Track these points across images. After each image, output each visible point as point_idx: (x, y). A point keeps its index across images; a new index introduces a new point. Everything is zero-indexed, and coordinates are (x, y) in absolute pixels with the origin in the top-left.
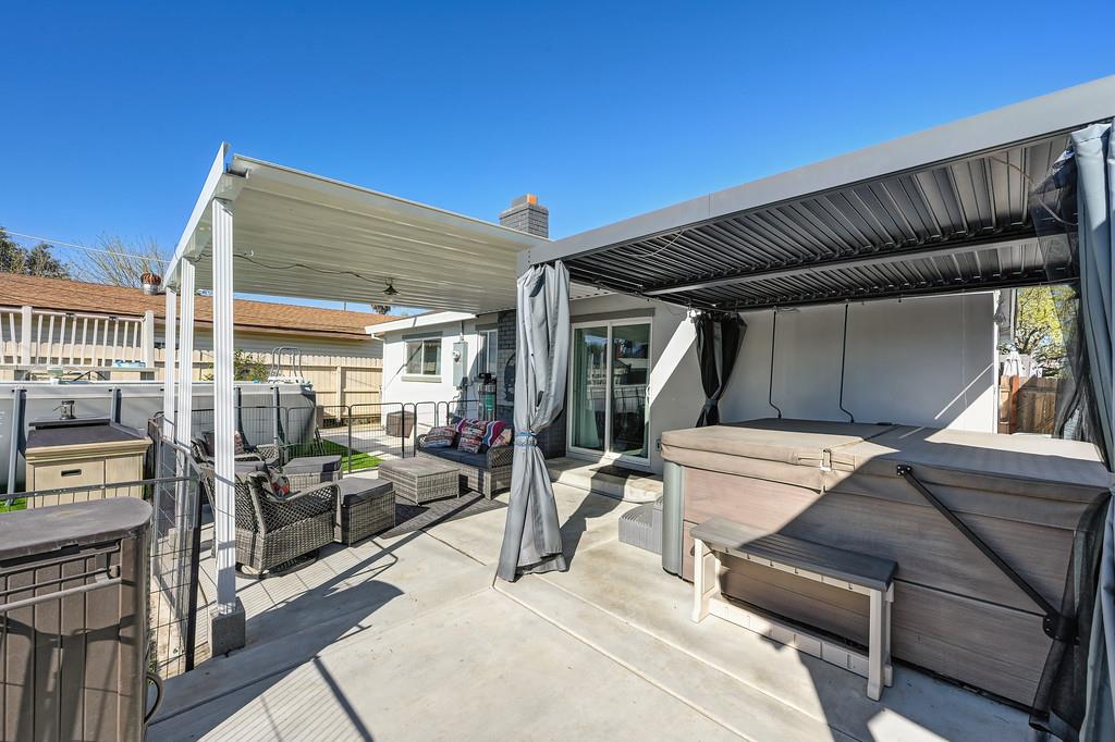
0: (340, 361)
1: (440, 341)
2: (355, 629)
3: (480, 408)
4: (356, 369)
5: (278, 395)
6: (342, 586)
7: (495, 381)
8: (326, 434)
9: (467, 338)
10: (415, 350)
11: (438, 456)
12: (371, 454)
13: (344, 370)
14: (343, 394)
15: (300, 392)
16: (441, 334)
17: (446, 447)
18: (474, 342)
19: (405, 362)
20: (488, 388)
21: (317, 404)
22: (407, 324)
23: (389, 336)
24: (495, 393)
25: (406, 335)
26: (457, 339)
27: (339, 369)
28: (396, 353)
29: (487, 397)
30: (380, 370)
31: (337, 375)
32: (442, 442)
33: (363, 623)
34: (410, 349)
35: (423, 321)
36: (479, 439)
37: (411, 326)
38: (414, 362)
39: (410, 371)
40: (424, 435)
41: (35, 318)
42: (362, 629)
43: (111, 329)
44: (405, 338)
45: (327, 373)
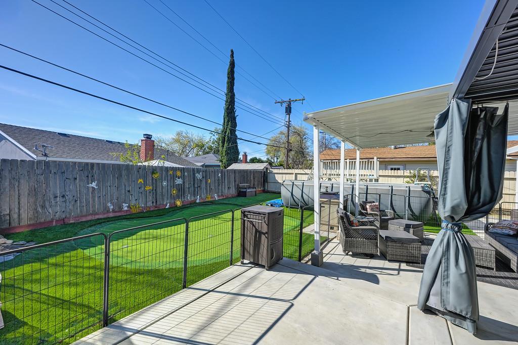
2: (336, 278)
5: (410, 190)
6: (363, 270)
12: (474, 231)
15: (421, 190)
17: (509, 235)
30: (514, 179)
32: (506, 231)
33: (340, 279)
40: (494, 224)
41: (350, 162)
42: (337, 279)
43: (368, 164)
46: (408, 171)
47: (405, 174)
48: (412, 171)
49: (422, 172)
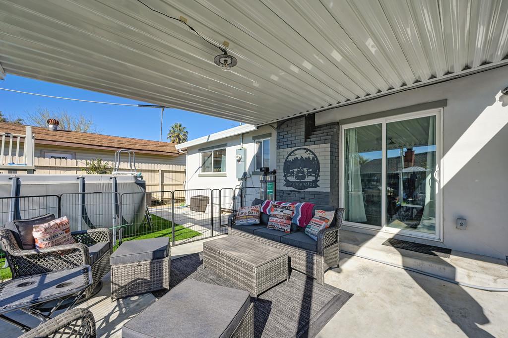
0: (160, 167)
1: (225, 150)
3: (262, 192)
4: (170, 172)
5: (116, 184)
7: (275, 172)
8: (153, 210)
9: (245, 146)
10: (206, 158)
11: (253, 234)
12: (185, 225)
13: (163, 172)
14: (163, 186)
15: (133, 182)
16: (226, 145)
17: (255, 225)
18: (252, 149)
19: (201, 166)
20: (268, 178)
21: (147, 191)
22: (203, 140)
23: (190, 150)
24: (275, 182)
25: (201, 148)
26: (239, 147)
27: (160, 172)
28: (194, 161)
29: (269, 185)
30: (184, 172)
31: (159, 176)
32: (250, 220)
34: (204, 157)
35: (214, 137)
36: (290, 219)
37: (206, 141)
38: (206, 164)
39: (204, 171)
44: (200, 150)
45: (153, 174)
46: (84, 161)
47: (79, 166)
48: (89, 161)
49: (103, 163)
